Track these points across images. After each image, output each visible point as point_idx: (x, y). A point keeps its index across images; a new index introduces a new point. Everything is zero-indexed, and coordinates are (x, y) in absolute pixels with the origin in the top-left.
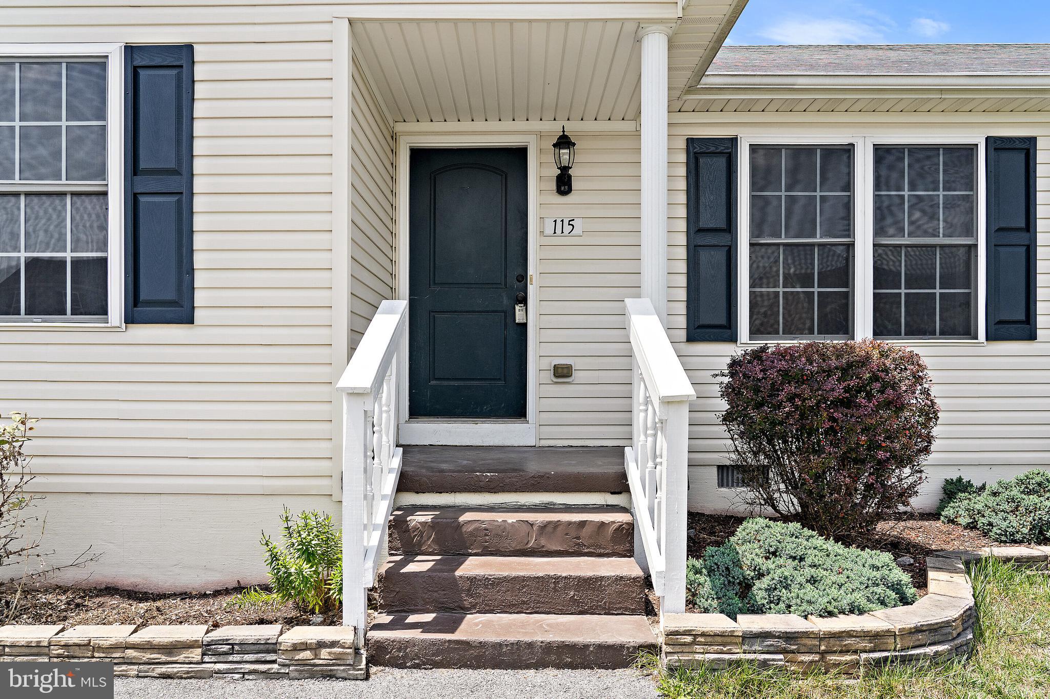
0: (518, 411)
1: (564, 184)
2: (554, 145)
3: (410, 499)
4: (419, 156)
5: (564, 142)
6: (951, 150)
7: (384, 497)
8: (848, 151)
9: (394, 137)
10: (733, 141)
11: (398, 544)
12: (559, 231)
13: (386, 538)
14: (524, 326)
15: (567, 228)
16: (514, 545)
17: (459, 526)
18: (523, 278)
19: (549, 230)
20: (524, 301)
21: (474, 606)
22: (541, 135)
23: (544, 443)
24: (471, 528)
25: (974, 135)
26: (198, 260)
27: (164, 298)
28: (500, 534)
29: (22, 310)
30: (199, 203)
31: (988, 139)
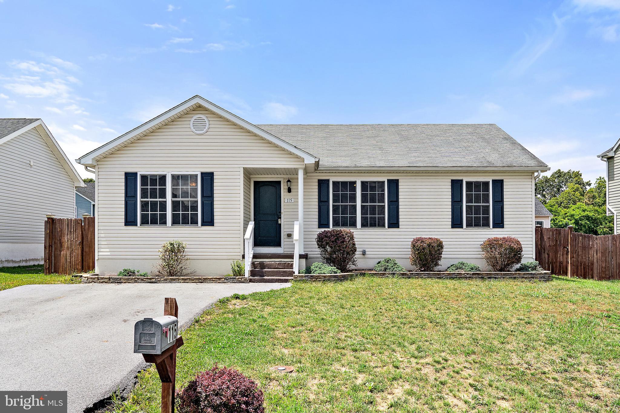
0: (279, 244)
1: (289, 190)
2: (287, 182)
3: (255, 260)
4: (255, 183)
5: (289, 181)
6: (379, 182)
7: (250, 262)
8: (355, 183)
9: (250, 179)
10: (328, 180)
11: (253, 267)
12: (288, 202)
13: (251, 266)
14: (280, 224)
15: (290, 201)
17: (264, 264)
18: (280, 212)
19: (286, 201)
20: (280, 218)
21: (266, 276)
22: (284, 178)
23: (285, 252)
25: (384, 179)
26: (215, 214)
27: (209, 221)
28: (271, 265)
29: (181, 224)
30: (215, 203)
31: (388, 180)
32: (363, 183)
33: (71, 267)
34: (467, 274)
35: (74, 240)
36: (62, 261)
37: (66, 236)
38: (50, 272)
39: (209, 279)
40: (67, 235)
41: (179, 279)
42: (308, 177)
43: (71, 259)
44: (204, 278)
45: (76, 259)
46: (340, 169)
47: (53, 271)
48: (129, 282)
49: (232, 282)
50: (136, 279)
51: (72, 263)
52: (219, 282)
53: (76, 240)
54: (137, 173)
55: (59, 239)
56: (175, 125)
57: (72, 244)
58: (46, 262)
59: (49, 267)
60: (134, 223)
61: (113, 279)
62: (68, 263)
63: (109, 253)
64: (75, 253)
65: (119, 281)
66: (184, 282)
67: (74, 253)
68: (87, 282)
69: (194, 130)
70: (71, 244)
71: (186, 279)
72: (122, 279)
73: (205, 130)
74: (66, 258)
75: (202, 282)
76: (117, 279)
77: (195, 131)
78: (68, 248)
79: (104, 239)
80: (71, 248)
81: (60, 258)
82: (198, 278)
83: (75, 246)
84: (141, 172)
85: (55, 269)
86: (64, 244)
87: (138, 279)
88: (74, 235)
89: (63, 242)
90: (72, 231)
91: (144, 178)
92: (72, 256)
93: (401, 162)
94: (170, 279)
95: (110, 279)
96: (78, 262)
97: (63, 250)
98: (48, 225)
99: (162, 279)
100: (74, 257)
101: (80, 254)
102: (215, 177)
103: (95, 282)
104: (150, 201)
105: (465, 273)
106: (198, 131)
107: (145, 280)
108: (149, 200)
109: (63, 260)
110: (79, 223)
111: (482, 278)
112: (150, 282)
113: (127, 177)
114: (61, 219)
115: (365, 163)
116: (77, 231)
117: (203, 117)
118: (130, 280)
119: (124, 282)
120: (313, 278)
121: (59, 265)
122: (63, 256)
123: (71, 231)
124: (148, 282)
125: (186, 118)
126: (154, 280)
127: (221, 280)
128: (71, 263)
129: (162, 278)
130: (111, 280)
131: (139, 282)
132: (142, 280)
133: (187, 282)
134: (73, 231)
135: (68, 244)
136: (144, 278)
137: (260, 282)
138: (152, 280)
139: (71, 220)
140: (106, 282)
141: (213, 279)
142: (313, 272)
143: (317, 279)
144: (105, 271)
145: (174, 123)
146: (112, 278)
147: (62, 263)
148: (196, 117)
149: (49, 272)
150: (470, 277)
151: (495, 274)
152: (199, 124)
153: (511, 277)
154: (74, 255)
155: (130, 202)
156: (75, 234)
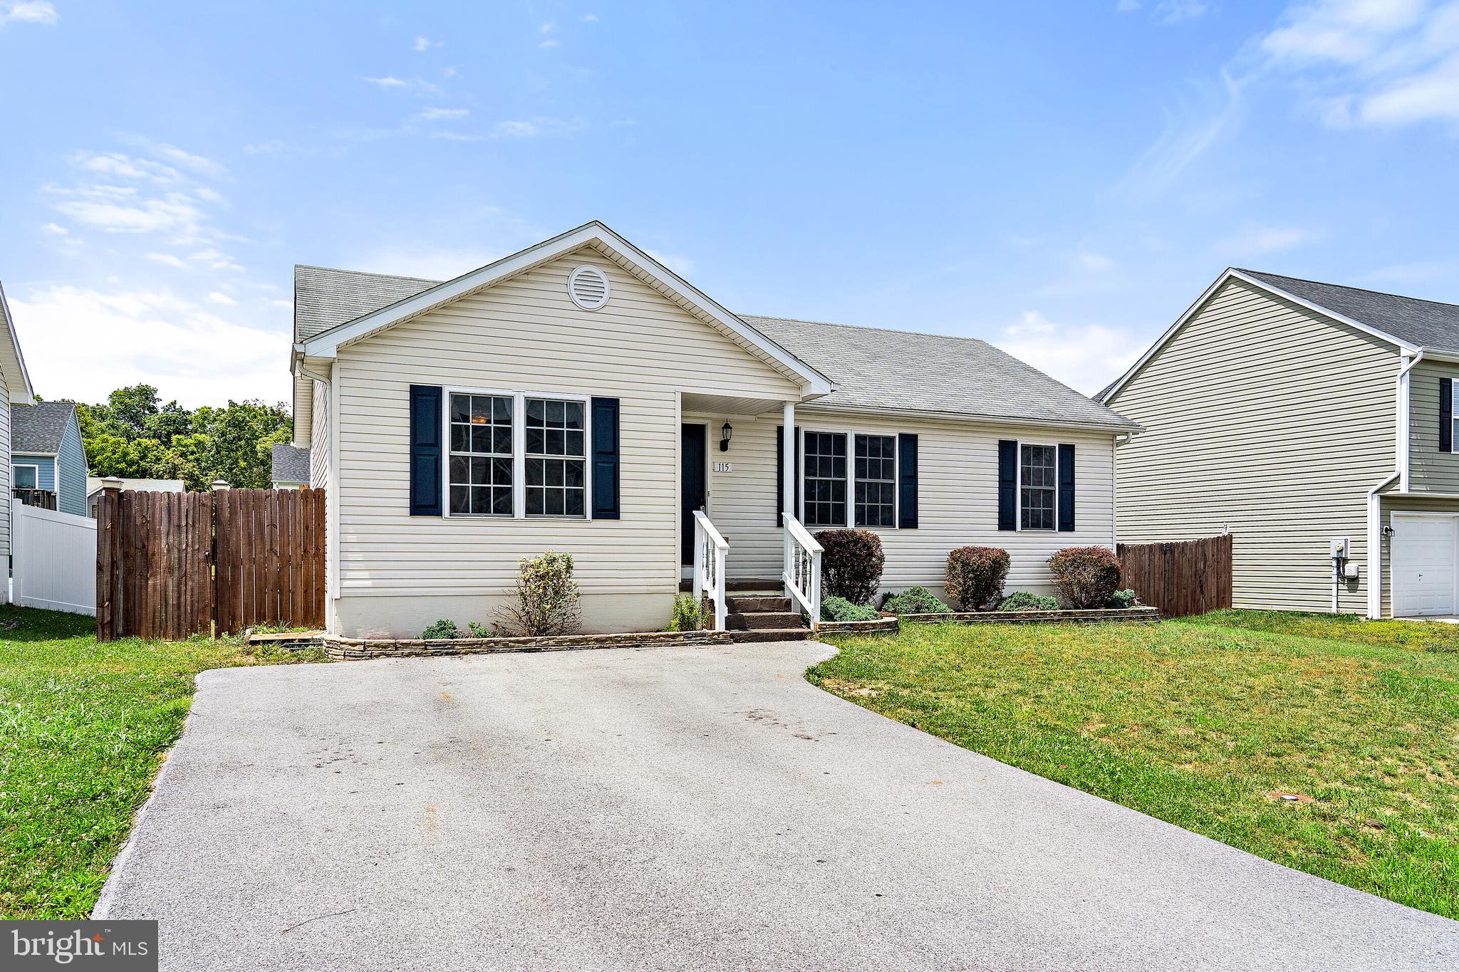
1: (724, 446)
2: (720, 428)
5: (726, 426)
6: (885, 438)
8: (844, 436)
10: (798, 429)
12: (721, 470)
15: (725, 468)
16: (752, 609)
17: (733, 601)
18: (703, 492)
19: (717, 469)
20: (704, 504)
21: (750, 627)
22: (714, 420)
24: (736, 602)
25: (893, 432)
26: (622, 492)
27: (608, 508)
28: (747, 603)
29: (544, 512)
30: (622, 467)
31: (901, 435)
32: (860, 439)
33: (179, 618)
34: (1055, 614)
35: (190, 550)
36: (151, 603)
37: (164, 537)
38: (114, 636)
39: (652, 637)
40: (168, 535)
41: (590, 641)
42: (760, 421)
43: (179, 598)
44: (641, 637)
45: (195, 598)
46: (829, 407)
47: (120, 630)
48: (475, 653)
49: (700, 643)
50: (491, 644)
51: (183, 609)
52: (673, 643)
53: (197, 547)
54: (441, 388)
55: (139, 545)
56: (533, 282)
57: (184, 558)
58: (102, 607)
59: (111, 622)
60: (435, 510)
61: (434, 646)
62: (170, 609)
63: (369, 583)
64: (193, 581)
65: (451, 651)
66: (600, 647)
67: (190, 583)
68: (363, 657)
69: (577, 298)
70: (180, 558)
71: (603, 641)
72: (456, 645)
73: (602, 302)
74: (166, 595)
75: (638, 646)
76: (446, 645)
77: (580, 302)
78: (170, 570)
79: (356, 547)
80: (179, 570)
81: (144, 597)
82: (630, 637)
83: (192, 564)
84: (451, 386)
85: (128, 626)
86: (156, 557)
87: (496, 643)
88: (190, 537)
89: (153, 554)
90: (184, 523)
91: (459, 400)
92: (183, 589)
93: (921, 401)
94: (570, 640)
95: (427, 645)
96: (201, 605)
97: (154, 575)
98: (109, 507)
99: (551, 642)
100: (189, 593)
101: (209, 586)
102: (622, 409)
103: (388, 656)
104: (472, 457)
105: (1051, 613)
106: (585, 302)
107: (513, 644)
108: (471, 454)
109: (153, 601)
110: (204, 505)
111: (1076, 620)
112: (525, 651)
113: (415, 395)
114: (145, 492)
115: (860, 399)
116: (197, 525)
117: (597, 271)
118: (477, 648)
119: (464, 651)
120: (853, 630)
121: (140, 615)
122: (155, 590)
123: (179, 526)
124: (521, 651)
125: (557, 269)
126: (533, 645)
127: (677, 640)
128: (179, 608)
129: (550, 639)
130: (431, 650)
131: (498, 652)
132: (506, 645)
133: (608, 646)
134: (186, 525)
135: (169, 559)
136: (510, 641)
137: (749, 641)
138: (528, 645)
139: (179, 499)
140: (417, 655)
141: (662, 638)
142: (840, 617)
143: (860, 630)
144: (360, 627)
145: (531, 278)
146: (431, 642)
147: (150, 610)
148: (581, 269)
149: (112, 634)
150: (1059, 620)
151: (1093, 612)
152: (590, 288)
153: (1115, 618)
154: (189, 587)
155: (426, 457)
156: (194, 533)
